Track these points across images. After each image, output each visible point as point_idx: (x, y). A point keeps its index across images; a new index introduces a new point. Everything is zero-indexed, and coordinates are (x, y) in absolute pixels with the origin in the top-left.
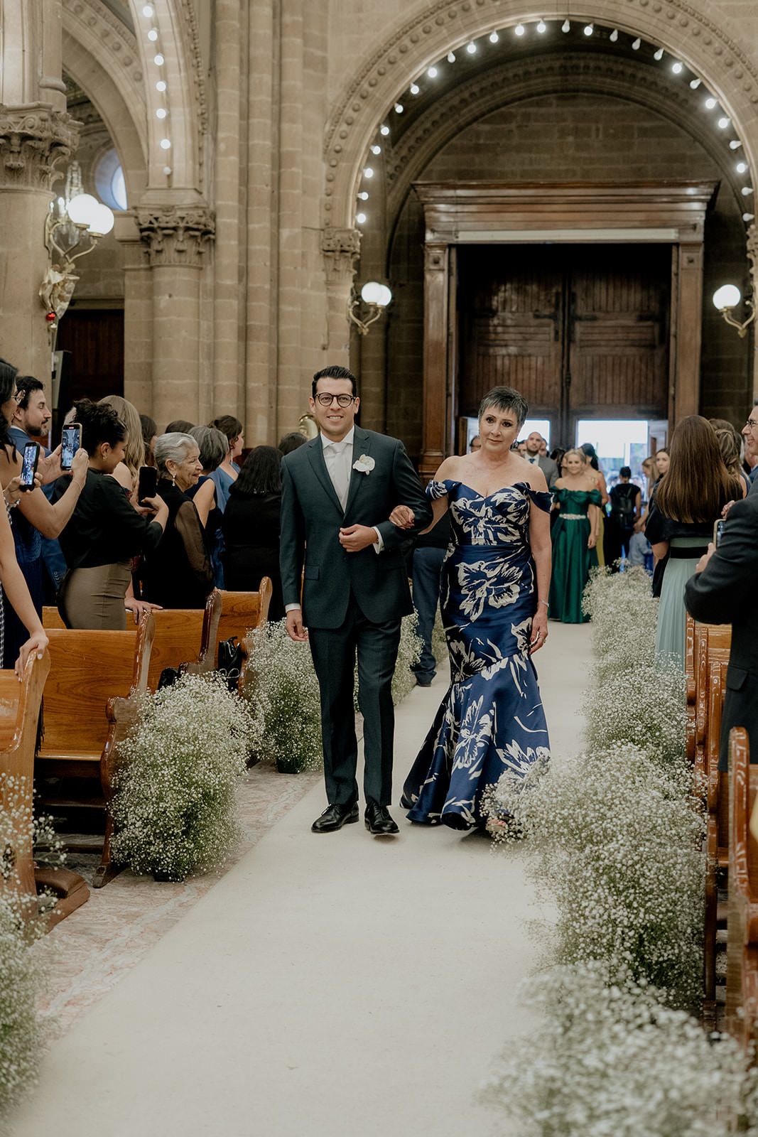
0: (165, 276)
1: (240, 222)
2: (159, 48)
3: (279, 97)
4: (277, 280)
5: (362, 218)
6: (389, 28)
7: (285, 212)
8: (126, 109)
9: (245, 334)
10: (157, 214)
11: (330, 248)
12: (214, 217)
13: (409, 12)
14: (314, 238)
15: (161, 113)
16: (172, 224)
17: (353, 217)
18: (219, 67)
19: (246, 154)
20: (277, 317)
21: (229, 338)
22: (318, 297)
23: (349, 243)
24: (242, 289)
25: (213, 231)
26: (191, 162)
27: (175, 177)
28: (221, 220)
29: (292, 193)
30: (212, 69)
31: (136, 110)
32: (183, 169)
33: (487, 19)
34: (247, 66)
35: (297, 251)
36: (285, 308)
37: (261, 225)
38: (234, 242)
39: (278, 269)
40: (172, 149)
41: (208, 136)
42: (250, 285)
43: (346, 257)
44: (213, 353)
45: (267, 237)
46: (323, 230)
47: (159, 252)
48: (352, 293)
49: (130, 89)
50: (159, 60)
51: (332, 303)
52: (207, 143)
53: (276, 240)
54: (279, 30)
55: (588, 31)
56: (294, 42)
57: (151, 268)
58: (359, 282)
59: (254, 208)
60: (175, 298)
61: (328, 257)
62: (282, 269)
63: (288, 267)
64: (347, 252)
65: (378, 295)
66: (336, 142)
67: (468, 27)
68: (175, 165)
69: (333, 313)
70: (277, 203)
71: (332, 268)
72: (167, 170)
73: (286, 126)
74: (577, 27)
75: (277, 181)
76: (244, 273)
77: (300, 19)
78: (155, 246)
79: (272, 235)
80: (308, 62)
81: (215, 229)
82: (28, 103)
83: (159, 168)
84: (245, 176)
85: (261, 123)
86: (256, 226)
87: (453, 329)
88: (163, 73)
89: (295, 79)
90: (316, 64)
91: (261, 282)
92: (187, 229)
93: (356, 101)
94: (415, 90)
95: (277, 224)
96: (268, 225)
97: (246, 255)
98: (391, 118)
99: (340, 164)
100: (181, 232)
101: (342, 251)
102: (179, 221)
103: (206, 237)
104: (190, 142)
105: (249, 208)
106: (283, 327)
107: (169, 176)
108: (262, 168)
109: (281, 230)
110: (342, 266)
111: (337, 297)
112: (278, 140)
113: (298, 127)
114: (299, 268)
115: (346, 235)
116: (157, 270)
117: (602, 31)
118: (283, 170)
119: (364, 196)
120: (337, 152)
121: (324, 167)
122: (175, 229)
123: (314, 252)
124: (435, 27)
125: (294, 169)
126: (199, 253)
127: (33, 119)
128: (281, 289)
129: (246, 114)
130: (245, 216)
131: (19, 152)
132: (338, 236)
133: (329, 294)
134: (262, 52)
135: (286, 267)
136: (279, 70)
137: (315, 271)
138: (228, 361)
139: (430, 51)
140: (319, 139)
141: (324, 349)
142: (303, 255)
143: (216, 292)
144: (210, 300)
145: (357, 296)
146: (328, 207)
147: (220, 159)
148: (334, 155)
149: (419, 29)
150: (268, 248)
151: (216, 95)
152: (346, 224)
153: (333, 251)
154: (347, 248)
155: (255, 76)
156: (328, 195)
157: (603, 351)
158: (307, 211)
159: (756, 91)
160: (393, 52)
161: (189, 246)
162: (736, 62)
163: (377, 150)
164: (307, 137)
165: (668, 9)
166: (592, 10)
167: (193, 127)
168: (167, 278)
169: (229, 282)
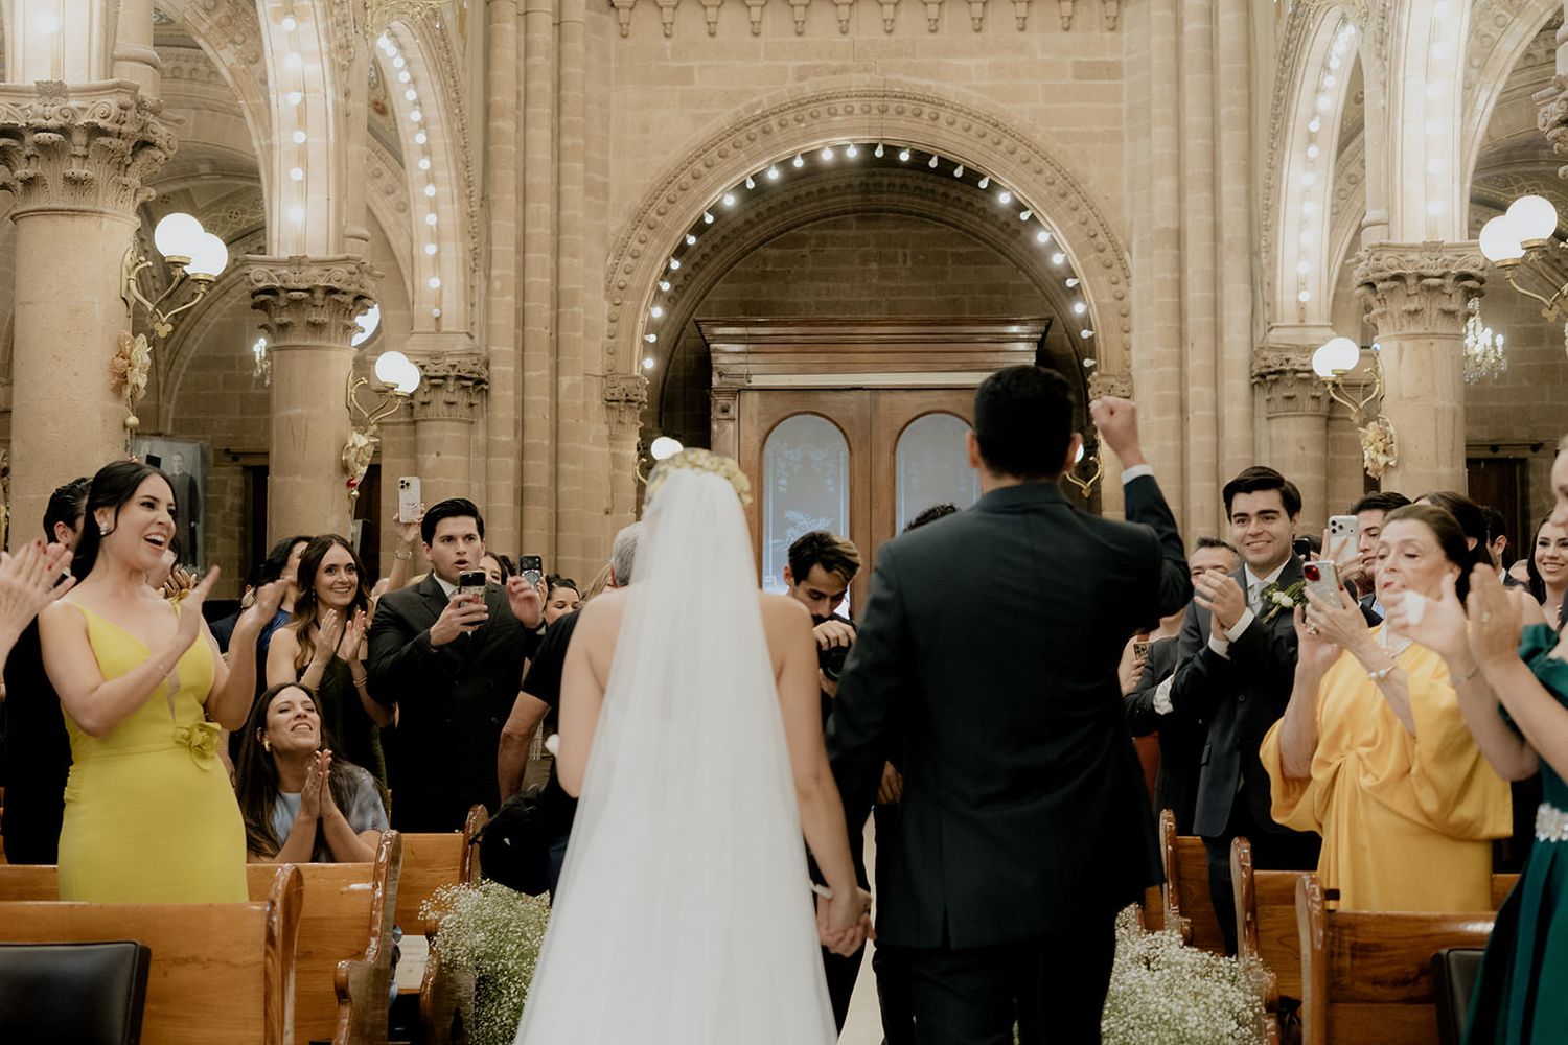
0: (432, 432)
1: (516, 370)
2: (430, 178)
4: (556, 435)
5: (649, 364)
6: (678, 152)
7: (564, 358)
8: (387, 242)
9: (521, 496)
10: (425, 361)
11: (614, 398)
12: (487, 365)
13: (702, 134)
14: (596, 387)
15: (431, 249)
16: (443, 373)
17: (639, 362)
18: (493, 197)
19: (523, 293)
20: (556, 476)
21: (504, 502)
22: (601, 452)
23: (636, 391)
24: (518, 446)
25: (487, 380)
26: (463, 304)
27: (444, 320)
28: (497, 368)
29: (572, 336)
30: (486, 199)
31: (399, 244)
32: (453, 311)
33: (790, 142)
34: (523, 198)
35: (580, 402)
36: (565, 466)
37: (539, 373)
38: (511, 393)
39: (557, 422)
40: (441, 290)
41: (480, 273)
42: (527, 441)
43: (632, 408)
45: (546, 388)
46: (606, 377)
47: (425, 404)
48: (638, 449)
49: (391, 220)
50: (430, 191)
51: (616, 461)
52: (479, 281)
53: (555, 391)
54: (558, 154)
55: (905, 156)
56: (575, 166)
57: (415, 423)
58: (647, 436)
59: (531, 354)
60: (443, 456)
61: (611, 407)
62: (561, 422)
63: (569, 420)
64: (633, 402)
66: (621, 278)
67: (769, 151)
68: (445, 307)
69: (616, 471)
70: (556, 348)
71: (615, 420)
72: (436, 312)
73: (565, 261)
74: (892, 151)
75: (556, 323)
76: (521, 427)
77: (582, 142)
78: (421, 397)
79: (551, 384)
80: (590, 189)
81: (488, 378)
82: (332, 256)
83: (425, 310)
84: (521, 318)
85: (540, 257)
86: (534, 374)
88: (433, 205)
89: (576, 208)
90: (598, 190)
91: (539, 437)
92: (459, 378)
93: (642, 231)
94: (709, 219)
95: (557, 371)
96: (546, 372)
97: (522, 407)
98: (682, 250)
99: (625, 302)
100: (451, 382)
101: (628, 401)
102: (450, 369)
103: (480, 387)
104: (462, 280)
105: (525, 354)
106: (564, 489)
107: (437, 319)
108: (541, 308)
109: (560, 378)
110: (628, 417)
111: (622, 453)
112: (557, 278)
113: (580, 262)
114: (581, 421)
115: (632, 383)
116: (421, 424)
117: (920, 158)
118: (561, 310)
119: (652, 338)
120: (621, 289)
121: (607, 305)
122: (444, 378)
123: (597, 402)
124: (732, 151)
125: (576, 309)
126: (471, 405)
127: (341, 272)
128: (560, 445)
129: (522, 247)
130: (521, 363)
131: (322, 307)
132: (623, 384)
133: (613, 451)
134: (541, 179)
135: (566, 421)
136: (558, 198)
137: (597, 424)
139: (726, 177)
140: (600, 274)
141: (607, 513)
142: (585, 406)
143: (488, 451)
144: (483, 458)
145: (645, 452)
146: (611, 351)
147: (493, 298)
148: (617, 293)
149: (714, 152)
150: (547, 399)
151: (489, 228)
152: (631, 370)
153: (617, 401)
154: (634, 398)
155: (532, 206)
156: (611, 337)
158: (588, 356)
159: (1094, 225)
160: (685, 178)
161: (460, 398)
162: (1069, 191)
163: (666, 286)
164: (587, 273)
165: (993, 134)
166: (909, 134)
167: (465, 263)
168: (434, 434)
169: (504, 438)
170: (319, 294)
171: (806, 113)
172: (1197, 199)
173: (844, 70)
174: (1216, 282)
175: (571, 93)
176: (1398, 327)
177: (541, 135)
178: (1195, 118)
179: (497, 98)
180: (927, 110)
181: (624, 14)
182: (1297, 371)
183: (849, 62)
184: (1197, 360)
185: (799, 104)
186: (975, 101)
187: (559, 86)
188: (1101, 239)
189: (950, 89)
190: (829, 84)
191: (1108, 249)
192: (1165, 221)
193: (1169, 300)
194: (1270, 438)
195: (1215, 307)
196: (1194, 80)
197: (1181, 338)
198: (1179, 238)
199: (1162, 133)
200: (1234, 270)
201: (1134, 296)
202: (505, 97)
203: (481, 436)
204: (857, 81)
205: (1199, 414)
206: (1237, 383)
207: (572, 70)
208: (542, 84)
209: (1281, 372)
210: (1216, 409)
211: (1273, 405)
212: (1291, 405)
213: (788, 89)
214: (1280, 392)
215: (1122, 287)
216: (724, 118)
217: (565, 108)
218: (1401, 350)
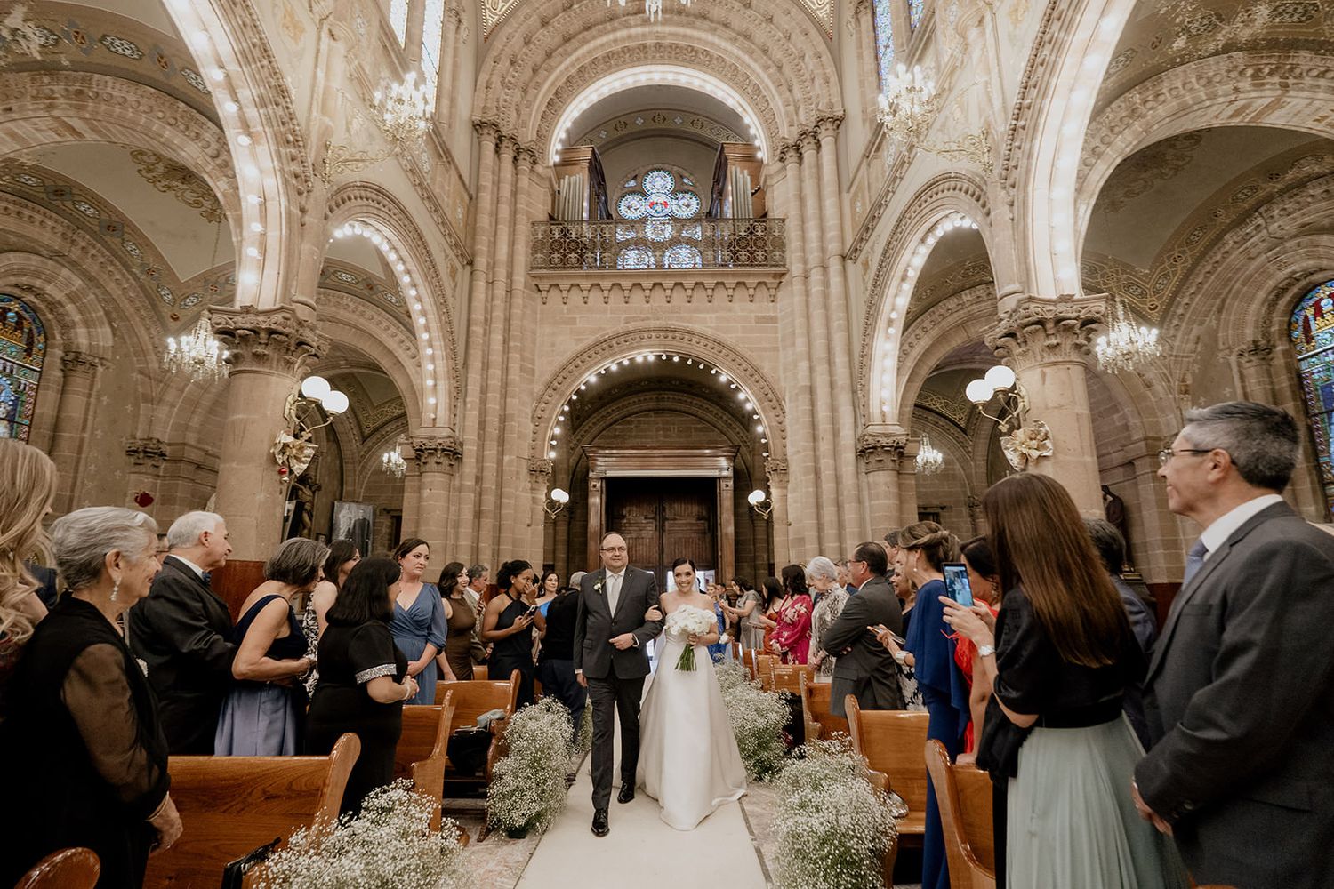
0: (427, 478)
1: (478, 450)
2: (430, 344)
3: (505, 385)
4: (500, 485)
5: (553, 455)
6: (569, 355)
7: (507, 447)
9: (478, 514)
10: (425, 441)
11: (534, 470)
12: (461, 444)
13: (580, 347)
14: (524, 463)
15: (431, 383)
16: (434, 447)
17: (547, 454)
18: (470, 362)
19: (483, 413)
20: (499, 506)
21: (467, 515)
22: (526, 497)
23: (545, 468)
24: (478, 488)
25: (460, 453)
26: (448, 413)
27: (438, 421)
28: (466, 447)
29: (511, 436)
30: (465, 364)
31: (416, 382)
32: (443, 416)
33: (622, 352)
34: (486, 366)
35: (514, 470)
36: (505, 501)
37: (491, 452)
38: (474, 460)
39: (501, 478)
40: (436, 404)
41: (460, 400)
42: (483, 486)
43: (543, 475)
44: (457, 525)
45: (495, 460)
46: (530, 460)
47: (425, 463)
49: (414, 371)
50: (429, 351)
51: (534, 500)
52: (459, 404)
53: (500, 463)
54: (507, 349)
55: (676, 359)
56: (515, 356)
57: (420, 474)
58: (550, 490)
59: (487, 443)
60: (434, 491)
61: (532, 474)
62: (504, 478)
64: (543, 472)
65: (561, 496)
66: (539, 413)
67: (612, 355)
68: (438, 413)
69: (534, 506)
70: (502, 441)
71: (534, 481)
72: (433, 416)
73: (508, 400)
74: (670, 358)
75: (502, 430)
77: (520, 346)
78: (423, 460)
79: (498, 459)
80: (522, 369)
81: (462, 452)
82: (276, 307)
83: (428, 416)
84: (482, 425)
85: (494, 396)
86: (488, 453)
87: (603, 522)
88: (433, 359)
89: (515, 375)
90: (528, 372)
91: (490, 483)
92: (443, 450)
93: (550, 392)
94: (583, 388)
95: (502, 453)
96: (496, 452)
98: (570, 403)
99: (541, 425)
100: (439, 452)
101: (541, 472)
102: (438, 444)
103: (456, 457)
104: (448, 402)
105: (484, 442)
106: (503, 512)
107: (434, 420)
108: (493, 421)
109: (504, 457)
110: (540, 480)
111: (537, 497)
112: (504, 408)
113: (516, 401)
114: (514, 479)
115: (543, 463)
116: (423, 475)
117: (683, 360)
118: (506, 424)
119: (554, 443)
120: (540, 418)
121: (532, 426)
122: (436, 450)
123: (524, 471)
124: (594, 356)
125: (513, 424)
126: (451, 465)
127: (278, 318)
128: (503, 490)
129: (484, 390)
130: (481, 447)
132: (539, 464)
133: (533, 496)
134: (496, 358)
135: (506, 478)
136: (506, 371)
137: (525, 481)
138: (466, 530)
139: (591, 369)
140: (529, 411)
141: (529, 526)
142: (517, 472)
143: (460, 489)
144: (457, 493)
145: (548, 495)
146: (533, 447)
147: (468, 413)
148: (537, 419)
149: (585, 355)
150: (495, 465)
151: (466, 378)
152: (543, 457)
153: (535, 472)
154: (544, 470)
155: (491, 371)
156: (533, 441)
157: (680, 535)
158: (519, 449)
159: (767, 389)
160: (571, 367)
161: (445, 462)
162: (754, 374)
163: (562, 419)
164: (522, 408)
165: (718, 348)
166: (677, 349)
167: (450, 393)
168: (429, 480)
169: (469, 483)
170: (263, 335)
171: (629, 338)
172: (821, 369)
173: (648, 319)
174: (833, 409)
175: (515, 322)
176: (1039, 358)
177: (497, 338)
178: (818, 329)
179: (473, 316)
180: (687, 337)
181: (544, 293)
182: (884, 447)
183: (650, 316)
184: (825, 446)
185: (626, 334)
186: (709, 333)
187: (508, 320)
188: (771, 396)
189: (698, 328)
190: (640, 325)
191: (774, 401)
192: (803, 380)
193: (808, 419)
194: (868, 483)
195: (834, 420)
196: (817, 314)
197: (815, 438)
198: (811, 390)
199: (801, 342)
200: (844, 399)
201: (787, 421)
202: (478, 315)
203: (457, 482)
204: (653, 324)
205: (827, 473)
206: (849, 456)
207: (516, 311)
208: (499, 314)
209: (875, 448)
210: (836, 470)
211: (870, 466)
212: (880, 465)
213: (620, 328)
214: (873, 459)
215: (781, 417)
216: (591, 340)
217: (512, 328)
218: (1044, 375)
